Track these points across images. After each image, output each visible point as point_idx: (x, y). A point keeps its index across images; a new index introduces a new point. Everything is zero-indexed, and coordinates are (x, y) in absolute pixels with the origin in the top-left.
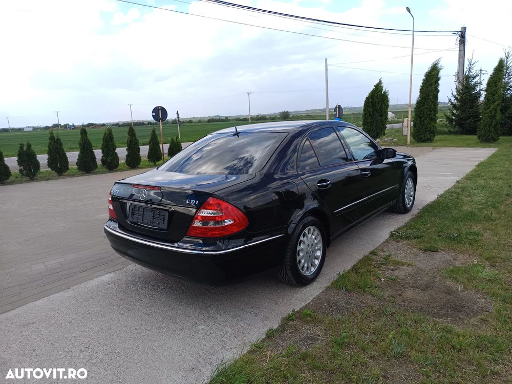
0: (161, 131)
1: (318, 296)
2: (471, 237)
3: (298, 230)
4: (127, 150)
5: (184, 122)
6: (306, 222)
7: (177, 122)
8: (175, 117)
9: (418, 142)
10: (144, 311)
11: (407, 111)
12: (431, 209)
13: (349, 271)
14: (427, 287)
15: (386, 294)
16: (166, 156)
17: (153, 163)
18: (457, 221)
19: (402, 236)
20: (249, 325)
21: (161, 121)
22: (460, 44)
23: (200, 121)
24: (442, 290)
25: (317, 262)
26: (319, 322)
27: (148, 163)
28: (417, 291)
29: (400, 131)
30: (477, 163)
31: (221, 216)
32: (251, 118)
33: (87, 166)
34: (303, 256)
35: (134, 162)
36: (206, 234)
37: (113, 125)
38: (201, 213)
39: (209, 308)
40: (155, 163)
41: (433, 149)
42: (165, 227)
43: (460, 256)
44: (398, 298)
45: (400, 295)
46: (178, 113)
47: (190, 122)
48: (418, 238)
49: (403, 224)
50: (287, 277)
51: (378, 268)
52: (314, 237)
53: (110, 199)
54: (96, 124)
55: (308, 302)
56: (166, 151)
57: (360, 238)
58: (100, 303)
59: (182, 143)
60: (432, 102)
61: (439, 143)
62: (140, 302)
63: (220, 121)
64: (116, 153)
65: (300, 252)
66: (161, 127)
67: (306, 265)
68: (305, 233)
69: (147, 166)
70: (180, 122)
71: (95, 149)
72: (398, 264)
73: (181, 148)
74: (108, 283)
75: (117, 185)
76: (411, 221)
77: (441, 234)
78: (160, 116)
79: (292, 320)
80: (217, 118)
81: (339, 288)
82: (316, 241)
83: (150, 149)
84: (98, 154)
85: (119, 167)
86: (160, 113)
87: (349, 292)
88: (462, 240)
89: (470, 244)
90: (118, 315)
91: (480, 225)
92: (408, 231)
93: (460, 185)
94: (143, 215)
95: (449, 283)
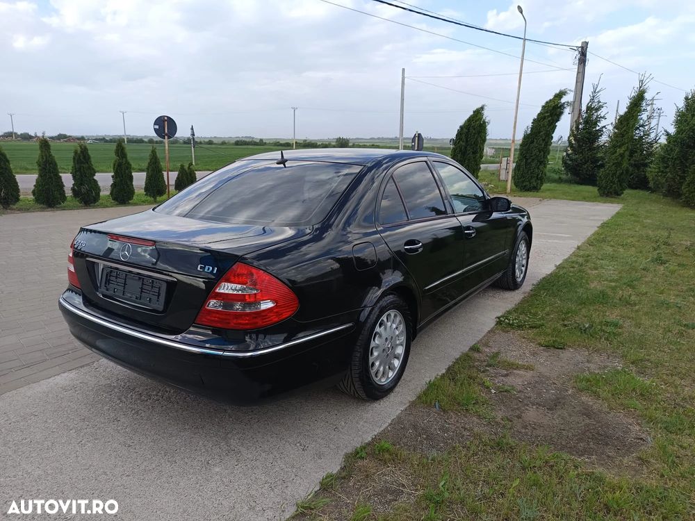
0: (167, 152)
1: (399, 417)
2: (609, 329)
3: (373, 317)
4: (113, 177)
5: (201, 143)
6: (385, 304)
7: (191, 142)
8: (188, 135)
9: (521, 190)
10: (122, 439)
11: (510, 150)
12: (548, 284)
13: (443, 376)
14: (555, 404)
15: (499, 415)
16: (172, 189)
17: (153, 199)
18: (584, 303)
19: (513, 324)
20: (293, 467)
21: (166, 137)
22: (580, 64)
23: (223, 143)
24: (578, 409)
25: (397, 363)
26: (403, 462)
27: (144, 198)
28: (541, 409)
29: (496, 174)
30: (599, 224)
31: (255, 294)
32: (296, 143)
33: (49, 196)
34: (378, 355)
35: (123, 195)
36: (229, 323)
37: (96, 139)
38: (221, 287)
39: (229, 436)
40: (155, 199)
41: (540, 200)
42: (161, 308)
43: (596, 358)
44: (515, 420)
45: (519, 417)
46: (192, 129)
47: (210, 143)
48: (535, 327)
49: (514, 306)
50: (352, 388)
51: (483, 372)
52: (394, 326)
53: (71, 255)
54: (70, 136)
55: (384, 426)
56: (172, 182)
57: (454, 324)
58: (47, 425)
59: (196, 172)
60: (544, 140)
61: (548, 193)
62: (116, 423)
63: (252, 145)
64: (96, 182)
65: (374, 350)
66: (167, 148)
67: (382, 369)
68: (382, 320)
69: (143, 202)
70: (195, 143)
71: (61, 173)
72: (511, 367)
73: (196, 179)
74: (64, 389)
75: (84, 234)
76: (524, 301)
77: (566, 323)
78: (166, 131)
79: (362, 458)
80: (248, 140)
81: (430, 405)
82: (397, 333)
83: (148, 178)
84: (68, 180)
85: (100, 201)
86: (165, 126)
87: (444, 411)
88: (596, 333)
89: (607, 339)
90: (77, 446)
91: (617, 312)
92: (522, 317)
93: (582, 253)
94: (125, 284)
95: (585, 398)
